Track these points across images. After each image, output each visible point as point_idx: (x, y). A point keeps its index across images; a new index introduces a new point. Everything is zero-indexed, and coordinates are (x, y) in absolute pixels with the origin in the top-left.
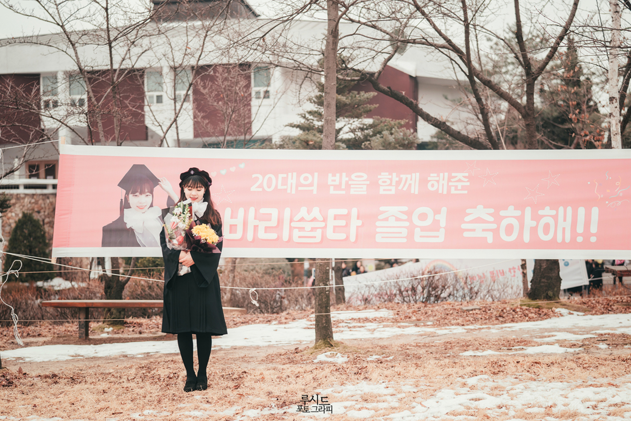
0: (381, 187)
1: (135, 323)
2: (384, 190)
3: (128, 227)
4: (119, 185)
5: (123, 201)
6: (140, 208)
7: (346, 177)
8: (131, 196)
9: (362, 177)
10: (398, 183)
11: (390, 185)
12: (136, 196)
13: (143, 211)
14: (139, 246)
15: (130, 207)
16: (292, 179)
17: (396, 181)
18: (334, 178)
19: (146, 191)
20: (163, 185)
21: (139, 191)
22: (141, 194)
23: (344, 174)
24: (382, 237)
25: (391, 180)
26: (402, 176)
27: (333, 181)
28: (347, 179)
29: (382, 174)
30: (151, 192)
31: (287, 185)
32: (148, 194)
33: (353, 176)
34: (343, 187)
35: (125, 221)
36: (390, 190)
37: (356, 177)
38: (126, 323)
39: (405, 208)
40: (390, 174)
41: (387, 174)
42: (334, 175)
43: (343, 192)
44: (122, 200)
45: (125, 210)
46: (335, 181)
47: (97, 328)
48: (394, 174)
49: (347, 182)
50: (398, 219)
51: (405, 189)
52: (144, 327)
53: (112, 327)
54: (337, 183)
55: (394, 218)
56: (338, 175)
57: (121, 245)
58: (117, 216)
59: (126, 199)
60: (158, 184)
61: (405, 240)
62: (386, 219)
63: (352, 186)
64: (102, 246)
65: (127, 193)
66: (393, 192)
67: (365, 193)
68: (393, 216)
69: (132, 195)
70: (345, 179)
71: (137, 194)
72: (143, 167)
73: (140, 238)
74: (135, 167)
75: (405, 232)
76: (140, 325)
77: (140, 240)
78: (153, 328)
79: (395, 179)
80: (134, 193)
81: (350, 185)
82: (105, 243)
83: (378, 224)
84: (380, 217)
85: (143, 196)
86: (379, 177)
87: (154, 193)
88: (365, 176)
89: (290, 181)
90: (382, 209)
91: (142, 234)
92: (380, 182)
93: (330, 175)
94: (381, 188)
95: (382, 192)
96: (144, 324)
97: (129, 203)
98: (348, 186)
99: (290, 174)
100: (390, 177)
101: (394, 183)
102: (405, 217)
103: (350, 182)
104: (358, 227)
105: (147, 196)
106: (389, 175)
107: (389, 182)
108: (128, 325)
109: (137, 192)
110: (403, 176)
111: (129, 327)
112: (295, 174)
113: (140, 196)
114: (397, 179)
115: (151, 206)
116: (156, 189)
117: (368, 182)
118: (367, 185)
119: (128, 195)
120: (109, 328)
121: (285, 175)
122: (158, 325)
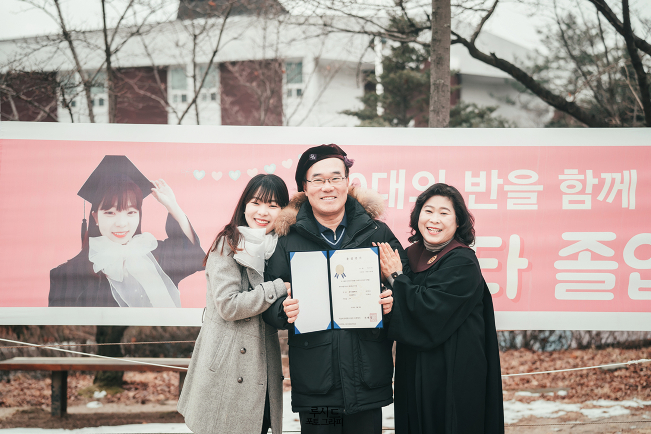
0: (564, 196)
1: (138, 384)
2: (571, 202)
3: (96, 271)
4: (78, 194)
5: (88, 222)
6: (118, 235)
7: (499, 177)
8: (101, 213)
9: (529, 177)
10: (597, 189)
11: (583, 192)
12: (111, 213)
13: (124, 240)
14: (116, 305)
15: (101, 235)
16: (397, 181)
17: (594, 185)
18: (476, 180)
19: (129, 204)
20: (159, 194)
21: (116, 204)
22: (119, 209)
23: (495, 173)
24: (567, 291)
25: (584, 182)
26: (603, 175)
27: (474, 184)
28: (501, 181)
29: (566, 171)
30: (138, 207)
31: (388, 192)
32: (132, 209)
33: (512, 177)
34: (494, 196)
35: (91, 259)
36: (583, 202)
37: (518, 177)
38: (126, 383)
39: (611, 236)
40: (582, 172)
41: (576, 171)
42: (476, 175)
43: (494, 207)
44: (84, 220)
45: (90, 238)
46: (477, 184)
47: (84, 391)
48: (589, 173)
49: (500, 188)
50: (596, 257)
51: (610, 200)
52: (151, 389)
53: (106, 390)
54: (482, 188)
55: (590, 253)
56: (483, 174)
57: (83, 302)
58: (76, 250)
59: (93, 219)
60: (151, 192)
61: (610, 296)
62: (574, 257)
63: (510, 195)
64: (50, 306)
65: (95, 209)
66: (588, 206)
67: (535, 207)
68: (587, 250)
69: (103, 211)
70: (496, 181)
71: (113, 210)
72: (122, 160)
73: (117, 291)
74: (108, 160)
75: (611, 280)
76: (144, 386)
77: (117, 295)
78: (163, 392)
79: (592, 181)
80: (106, 208)
81: (507, 192)
82: (54, 301)
83: (558, 265)
84: (563, 253)
85: (124, 213)
86: (561, 177)
87: (142, 207)
88: (535, 177)
89: (393, 186)
90: (567, 236)
91: (122, 284)
92: (563, 187)
93: (468, 174)
94: (566, 199)
95: (566, 206)
96: (150, 385)
97: (98, 227)
98: (503, 195)
99: (393, 173)
100: (582, 177)
101: (589, 189)
102: (610, 252)
103: (507, 188)
104: (520, 271)
105: (131, 213)
106: (580, 173)
107: (579, 187)
108: (128, 387)
109: (111, 206)
110: (607, 177)
111: (129, 389)
112: (402, 172)
113: (118, 213)
114: (596, 181)
115: (138, 232)
116: (148, 201)
117: (541, 188)
118: (539, 192)
119: (96, 212)
120: (101, 391)
121: (384, 175)
122: (169, 387)
